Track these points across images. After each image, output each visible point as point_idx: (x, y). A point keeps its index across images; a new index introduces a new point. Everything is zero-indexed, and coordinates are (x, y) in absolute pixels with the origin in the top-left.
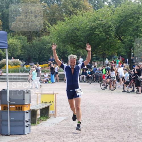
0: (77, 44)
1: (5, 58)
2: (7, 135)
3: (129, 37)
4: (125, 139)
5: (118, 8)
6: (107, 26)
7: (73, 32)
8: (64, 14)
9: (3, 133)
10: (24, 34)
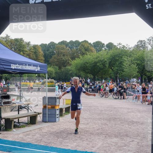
0: (87, 71)
1: (46, 78)
2: (46, 122)
3: (116, 68)
4: (113, 125)
5: (110, 51)
6: (104, 61)
7: (84, 65)
8: (80, 54)
9: (44, 121)
10: (57, 65)
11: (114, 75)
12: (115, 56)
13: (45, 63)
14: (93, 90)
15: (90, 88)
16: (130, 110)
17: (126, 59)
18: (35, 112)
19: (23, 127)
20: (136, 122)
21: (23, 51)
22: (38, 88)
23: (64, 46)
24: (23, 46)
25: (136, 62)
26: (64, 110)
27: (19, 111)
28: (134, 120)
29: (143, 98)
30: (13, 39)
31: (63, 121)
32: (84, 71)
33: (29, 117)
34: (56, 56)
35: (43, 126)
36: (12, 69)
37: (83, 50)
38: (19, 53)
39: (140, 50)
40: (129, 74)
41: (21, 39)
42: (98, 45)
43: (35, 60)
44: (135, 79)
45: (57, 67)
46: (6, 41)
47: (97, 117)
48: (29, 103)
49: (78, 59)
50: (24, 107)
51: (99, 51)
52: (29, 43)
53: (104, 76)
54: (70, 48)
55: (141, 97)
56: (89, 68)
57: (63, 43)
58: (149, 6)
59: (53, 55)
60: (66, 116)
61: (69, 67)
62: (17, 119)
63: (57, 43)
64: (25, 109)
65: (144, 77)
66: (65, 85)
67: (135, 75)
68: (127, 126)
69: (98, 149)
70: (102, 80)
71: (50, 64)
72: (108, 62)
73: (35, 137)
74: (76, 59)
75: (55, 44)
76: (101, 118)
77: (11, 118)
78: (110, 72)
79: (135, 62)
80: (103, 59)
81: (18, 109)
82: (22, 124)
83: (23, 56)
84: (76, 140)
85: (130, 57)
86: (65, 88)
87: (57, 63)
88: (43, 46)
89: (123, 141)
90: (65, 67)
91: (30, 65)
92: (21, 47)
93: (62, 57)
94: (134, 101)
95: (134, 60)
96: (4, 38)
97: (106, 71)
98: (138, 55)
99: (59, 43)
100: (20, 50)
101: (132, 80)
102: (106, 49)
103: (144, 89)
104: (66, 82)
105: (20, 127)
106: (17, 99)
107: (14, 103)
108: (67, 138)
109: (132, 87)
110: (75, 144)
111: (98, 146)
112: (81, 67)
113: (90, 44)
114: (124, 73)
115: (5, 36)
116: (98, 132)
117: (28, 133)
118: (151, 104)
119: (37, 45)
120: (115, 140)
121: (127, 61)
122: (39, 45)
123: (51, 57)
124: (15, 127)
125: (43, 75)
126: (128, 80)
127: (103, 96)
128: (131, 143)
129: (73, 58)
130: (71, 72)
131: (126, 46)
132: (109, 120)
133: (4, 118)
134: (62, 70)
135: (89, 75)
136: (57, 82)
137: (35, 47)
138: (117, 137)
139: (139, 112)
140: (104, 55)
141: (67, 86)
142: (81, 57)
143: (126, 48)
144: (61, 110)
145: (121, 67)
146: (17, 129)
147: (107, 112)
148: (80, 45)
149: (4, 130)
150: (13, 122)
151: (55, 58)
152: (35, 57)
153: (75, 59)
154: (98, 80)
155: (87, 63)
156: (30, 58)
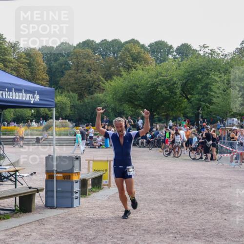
0: (136, 103)
1: (51, 118)
2: (52, 208)
3: (197, 96)
4: (191, 214)
5: (184, 62)
6: (172, 82)
7: (131, 89)
8: (121, 69)
9: (48, 206)
10: (74, 91)
11: (192, 111)
12: (194, 71)
13: (50, 86)
17: (217, 79)
18: (30, 188)
19: (5, 217)
21: (4, 61)
22: (35, 137)
24: (5, 52)
26: (90, 182)
31: (87, 205)
33: (18, 198)
35: (47, 216)
37: (129, 60)
40: (224, 109)
41: (0, 37)
42: (160, 49)
44: (235, 119)
45: (76, 96)
49: (119, 77)
50: (7, 178)
51: (161, 62)
52: (16, 44)
53: (171, 113)
54: (102, 55)
56: (142, 97)
57: (87, 44)
59: (66, 69)
60: (93, 195)
61: (99, 95)
63: (75, 45)
64: (9, 182)
66: (92, 131)
68: (219, 215)
70: (167, 122)
71: (60, 88)
72: (179, 85)
73: (30, 239)
74: (115, 77)
75: (71, 47)
78: (183, 105)
80: (169, 77)
82: (2, 212)
83: (5, 71)
86: (91, 138)
87: (75, 86)
88: (46, 50)
90: (92, 94)
91: (18, 90)
93: (85, 73)
99: (80, 45)
101: (229, 121)
102: (175, 58)
112: (124, 95)
113: (143, 46)
117: (15, 230)
119: (34, 49)
121: (218, 82)
123: (62, 74)
125: (47, 111)
126: (222, 121)
127: (169, 154)
129: (108, 76)
137: (29, 52)
138: (199, 238)
140: (172, 69)
142: (124, 74)
143: (218, 54)
144: (84, 182)
145: (207, 94)
148: (123, 50)
152: (29, 74)
153: (111, 78)
154: (160, 121)
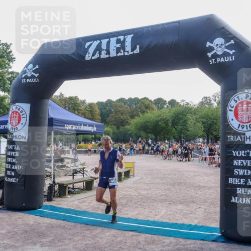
0: (147, 131)
5: (173, 109)
6: (166, 120)
7: (145, 124)
8: (139, 113)
10: (114, 125)
11: (177, 135)
12: (178, 114)
13: (102, 122)
14: (155, 152)
15: (152, 149)
16: (196, 174)
17: (190, 117)
18: (91, 177)
19: (78, 193)
20: (204, 187)
21: (78, 110)
22: (94, 150)
23: (123, 104)
24: (79, 105)
25: (202, 120)
26: (123, 174)
27: (73, 176)
28: (201, 184)
29: (210, 160)
30: (68, 97)
31: (122, 186)
32: (145, 130)
33: (85, 183)
34: (113, 115)
36: (66, 130)
37: (143, 108)
38: (74, 113)
39: (205, 107)
40: (195, 134)
41: (76, 98)
42: (159, 102)
43: (91, 119)
44: (201, 139)
45: (115, 127)
46: (60, 100)
47: (160, 182)
48: (84, 167)
49: (138, 117)
50: (79, 172)
51: (160, 109)
52: (84, 101)
53: (166, 136)
54: (129, 106)
55: (208, 159)
56: (151, 127)
57: (121, 100)
58: (212, 61)
59: (110, 113)
60: (125, 181)
61: (128, 127)
62: (72, 185)
63: (115, 101)
64: (80, 174)
65: (210, 136)
66: (124, 146)
67: (200, 134)
68: (193, 191)
69: (162, 217)
70: (164, 141)
71: (106, 123)
72: (170, 121)
73: (92, 205)
74: (136, 117)
75: (113, 102)
76: (164, 183)
77: (65, 183)
78: (173, 132)
79: (200, 120)
80: (165, 117)
81: (73, 174)
82: (77, 190)
83: (78, 115)
84: (137, 207)
85: (194, 115)
86: (124, 150)
87: (115, 122)
88: (99, 104)
89: (190, 209)
90: (124, 126)
91: (85, 125)
92: (76, 106)
93: (120, 115)
94: (201, 163)
95: (199, 118)
96: (58, 97)
97: (169, 130)
98: (203, 113)
99: (117, 101)
100: (74, 109)
101: (198, 140)
102: (168, 107)
103: (211, 150)
104: (124, 143)
105: (75, 194)
106: (72, 163)
107: (68, 167)
108: (127, 206)
109: (197, 148)
110: (136, 212)
111: (162, 214)
112: (141, 126)
113: (151, 101)
114: (188, 132)
115: (59, 94)
116: (161, 198)
117: (83, 200)
118: (219, 166)
119: (93, 103)
120: (180, 207)
121: (191, 119)
122: (95, 103)
123: (108, 116)
124: (70, 193)
126: (193, 140)
127: (166, 158)
128: (198, 210)
129: (132, 117)
130: (130, 132)
131: (190, 103)
132: (174, 185)
133: (58, 184)
134: (121, 130)
135: (150, 135)
136: (115, 143)
137: (91, 105)
138: (183, 204)
139: (206, 175)
140: (167, 113)
141: (126, 148)
142: (141, 115)
143: (190, 105)
144: (120, 174)
145: (185, 126)
146: (71, 195)
147: (170, 176)
148: (140, 103)
149: (57, 197)
150: (67, 188)
151: (112, 117)
152: (90, 116)
153: (134, 118)
154: (161, 140)
155: (148, 122)
156: (85, 117)
